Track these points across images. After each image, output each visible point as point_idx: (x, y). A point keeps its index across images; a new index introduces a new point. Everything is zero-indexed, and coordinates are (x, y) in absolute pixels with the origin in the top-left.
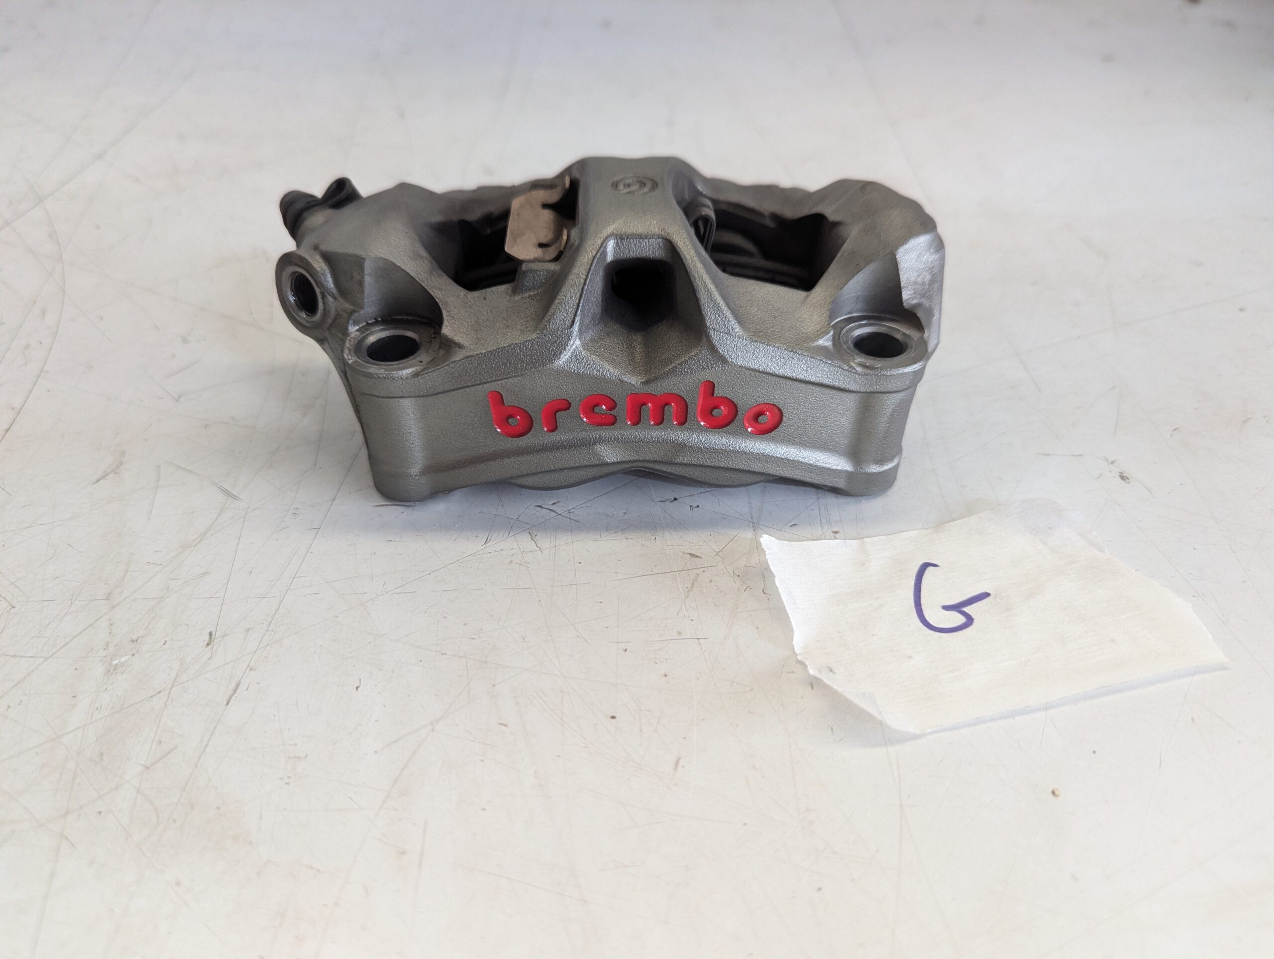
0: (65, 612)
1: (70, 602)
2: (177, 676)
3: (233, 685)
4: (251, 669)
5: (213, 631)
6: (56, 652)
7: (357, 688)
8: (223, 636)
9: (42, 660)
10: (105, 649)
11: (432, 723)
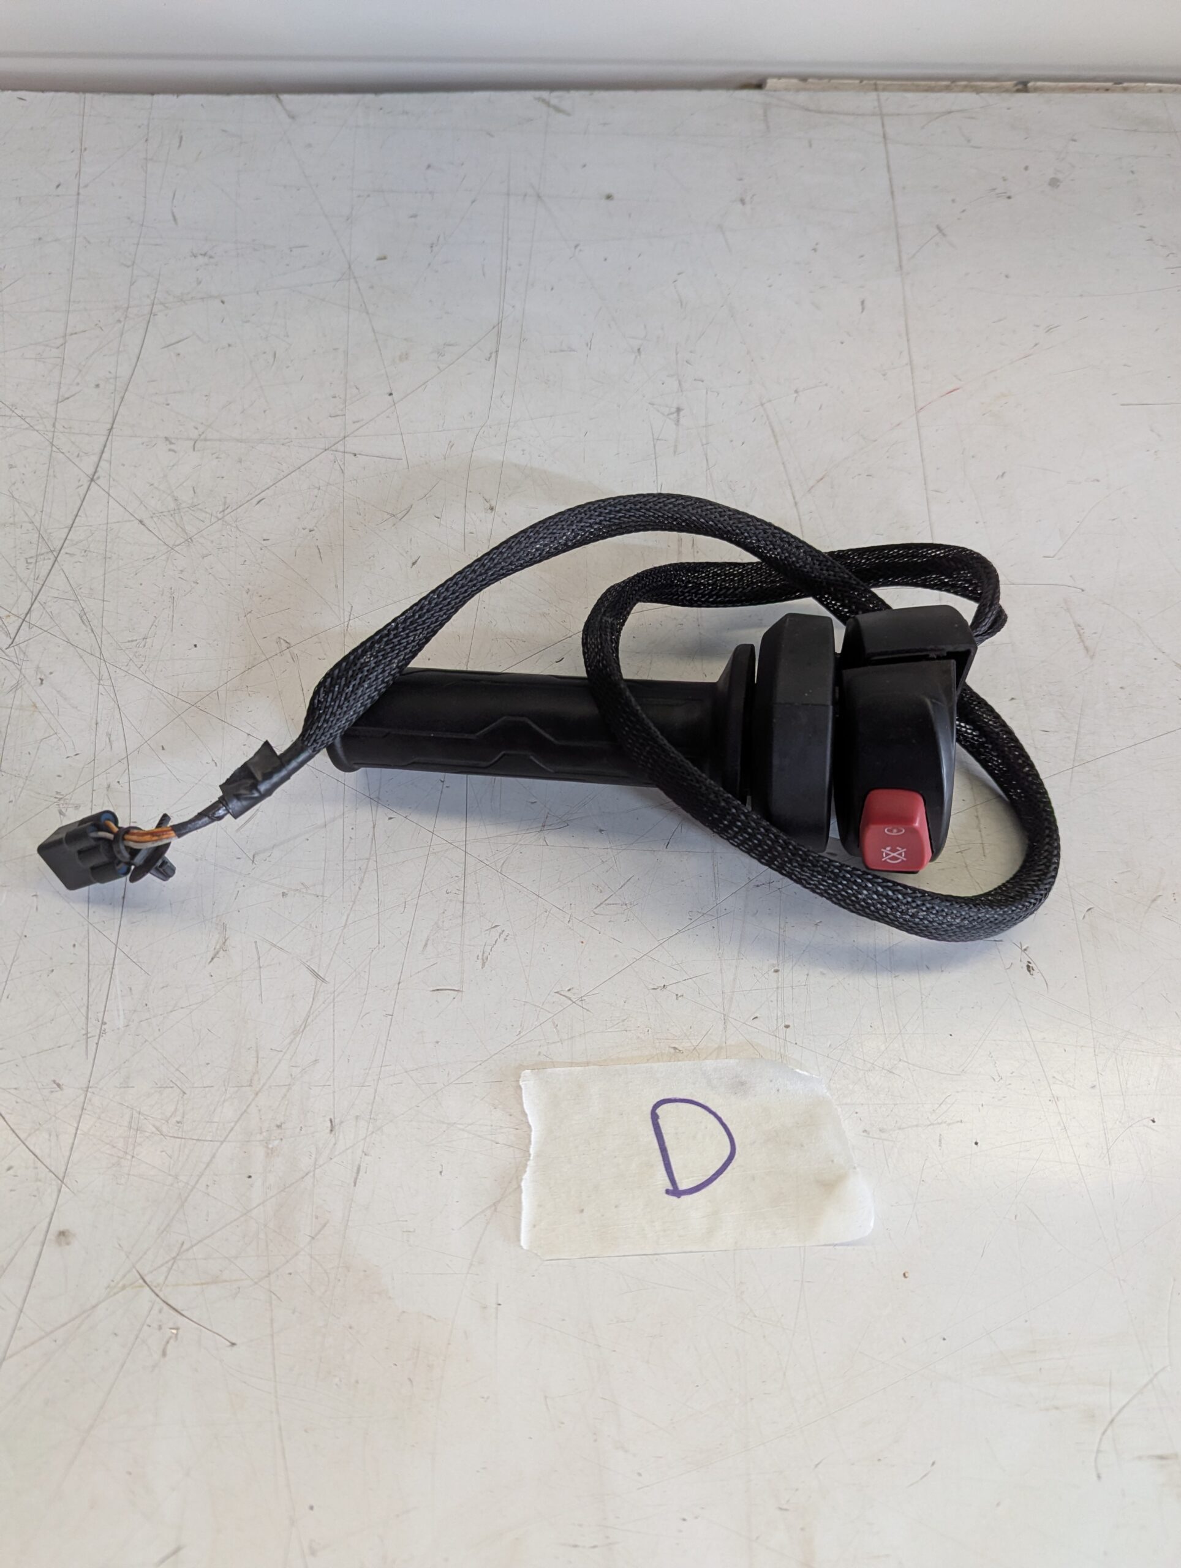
0: (223, 1099)
1: (224, 1090)
2: (316, 1160)
3: (356, 1168)
4: (365, 1155)
5: (332, 1117)
6: (227, 1136)
7: (441, 1172)
8: (340, 1124)
9: (219, 1143)
10: (261, 1133)
11: (494, 1204)
